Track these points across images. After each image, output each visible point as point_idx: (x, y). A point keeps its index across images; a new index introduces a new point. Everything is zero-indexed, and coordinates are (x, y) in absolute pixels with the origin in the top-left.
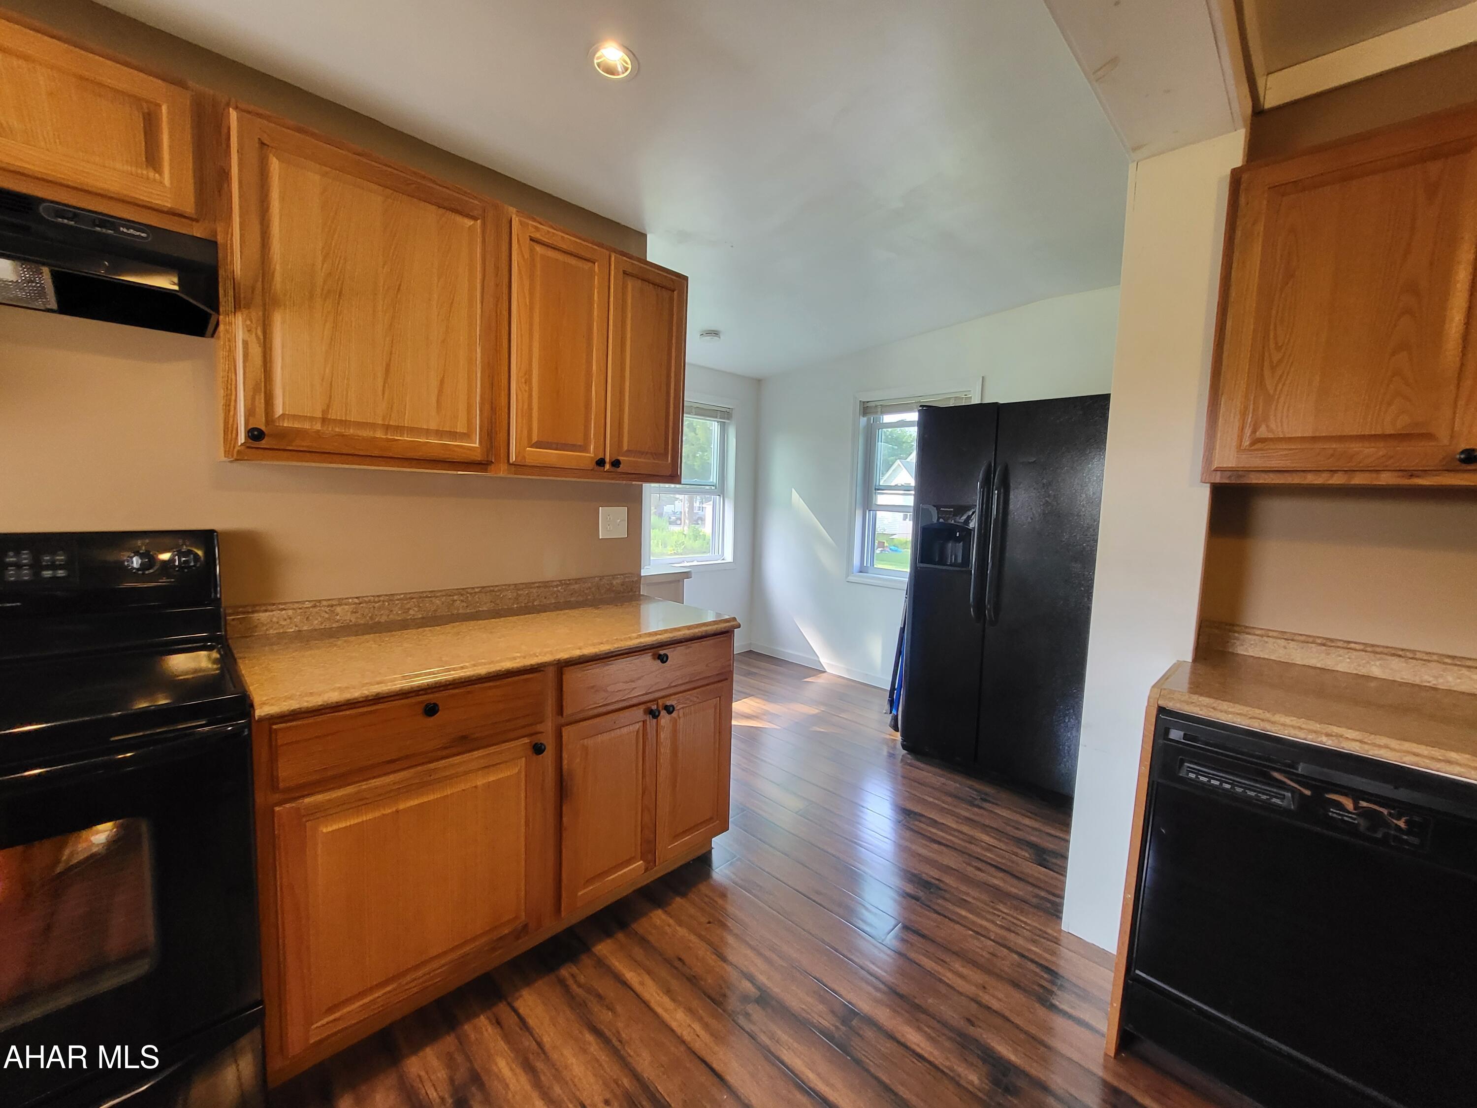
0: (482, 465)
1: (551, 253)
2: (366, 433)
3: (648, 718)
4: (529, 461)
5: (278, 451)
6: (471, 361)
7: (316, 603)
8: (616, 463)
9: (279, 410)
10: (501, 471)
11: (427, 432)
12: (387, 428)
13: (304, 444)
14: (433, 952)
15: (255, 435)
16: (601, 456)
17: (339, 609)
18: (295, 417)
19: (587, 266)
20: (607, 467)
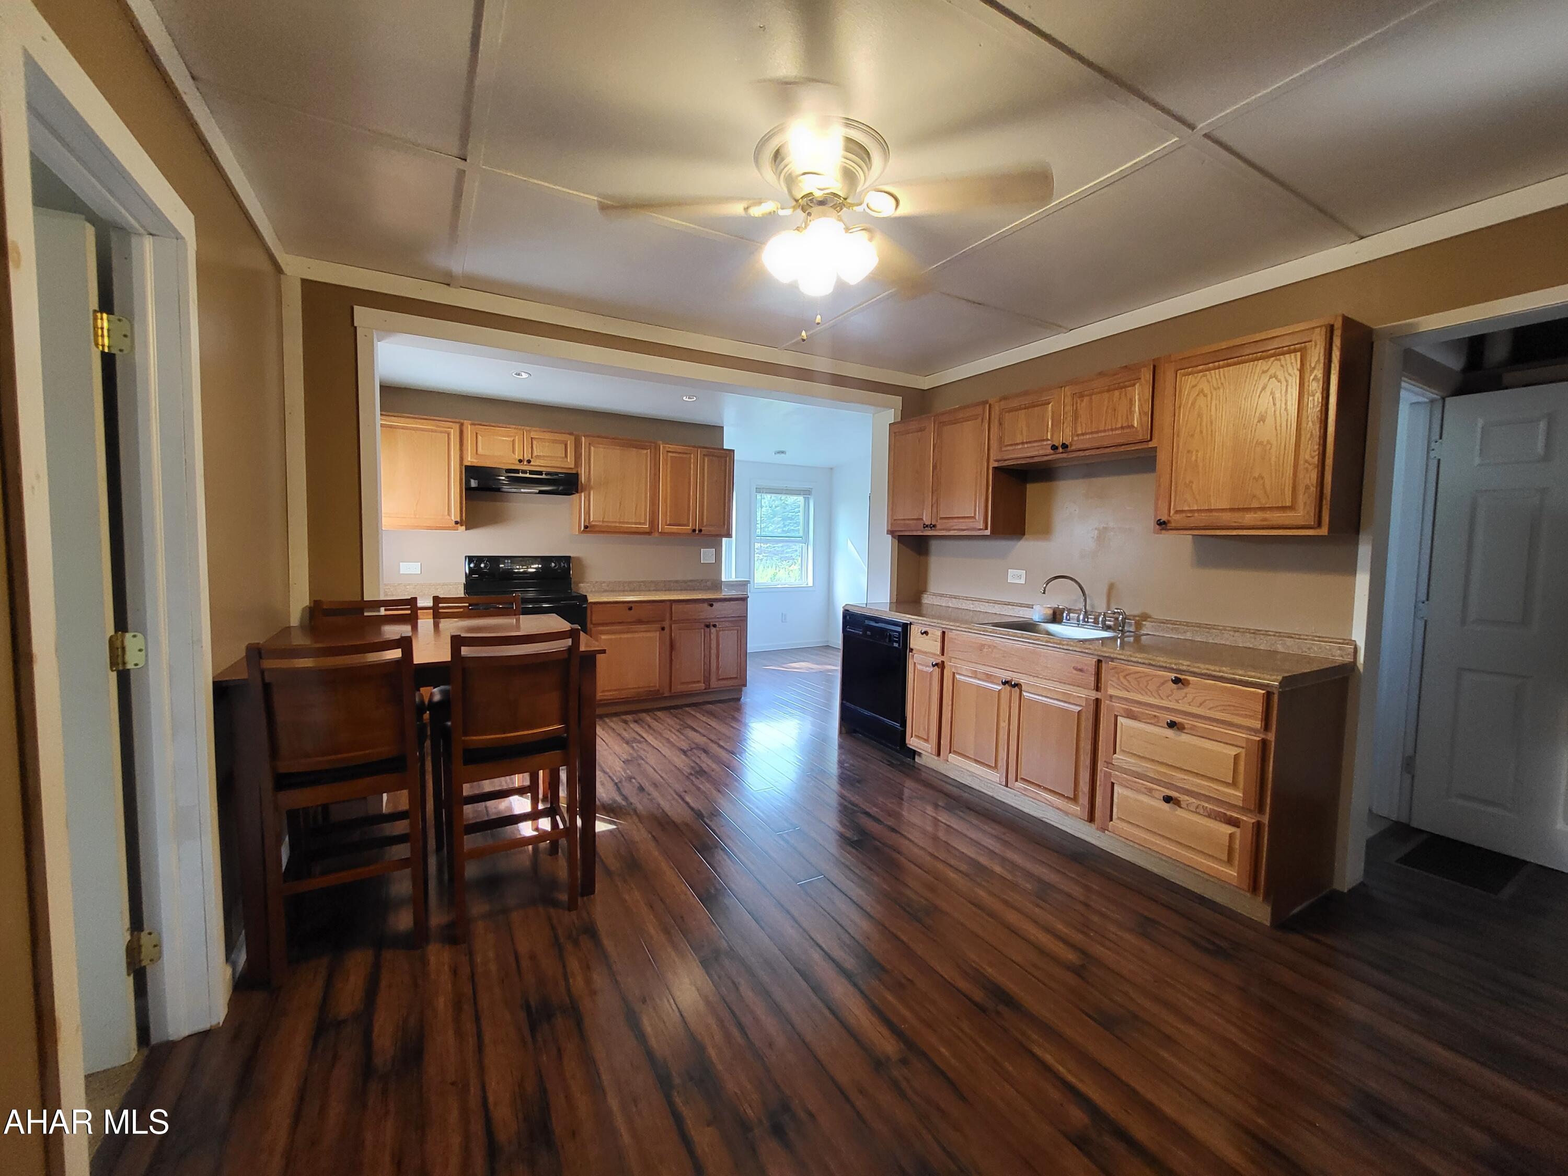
0: (649, 533)
1: (674, 455)
2: (613, 525)
3: (706, 628)
4: (666, 531)
5: (590, 532)
6: (646, 497)
7: (597, 582)
8: (700, 531)
9: (592, 520)
10: (656, 534)
11: (632, 523)
12: (620, 522)
13: (597, 529)
14: (629, 687)
15: (586, 527)
16: (694, 528)
17: (603, 585)
18: (596, 521)
19: (688, 456)
20: (697, 532)
